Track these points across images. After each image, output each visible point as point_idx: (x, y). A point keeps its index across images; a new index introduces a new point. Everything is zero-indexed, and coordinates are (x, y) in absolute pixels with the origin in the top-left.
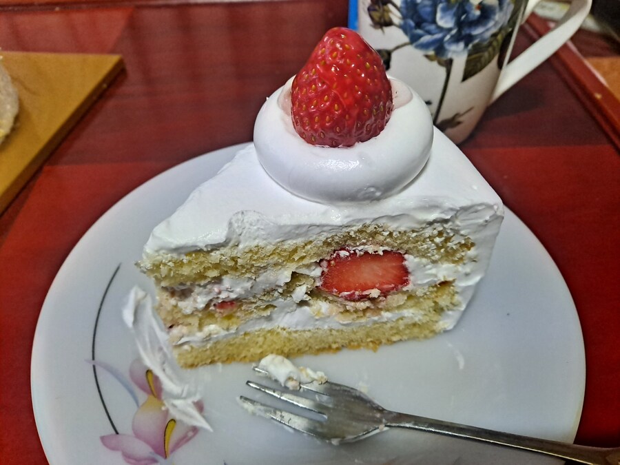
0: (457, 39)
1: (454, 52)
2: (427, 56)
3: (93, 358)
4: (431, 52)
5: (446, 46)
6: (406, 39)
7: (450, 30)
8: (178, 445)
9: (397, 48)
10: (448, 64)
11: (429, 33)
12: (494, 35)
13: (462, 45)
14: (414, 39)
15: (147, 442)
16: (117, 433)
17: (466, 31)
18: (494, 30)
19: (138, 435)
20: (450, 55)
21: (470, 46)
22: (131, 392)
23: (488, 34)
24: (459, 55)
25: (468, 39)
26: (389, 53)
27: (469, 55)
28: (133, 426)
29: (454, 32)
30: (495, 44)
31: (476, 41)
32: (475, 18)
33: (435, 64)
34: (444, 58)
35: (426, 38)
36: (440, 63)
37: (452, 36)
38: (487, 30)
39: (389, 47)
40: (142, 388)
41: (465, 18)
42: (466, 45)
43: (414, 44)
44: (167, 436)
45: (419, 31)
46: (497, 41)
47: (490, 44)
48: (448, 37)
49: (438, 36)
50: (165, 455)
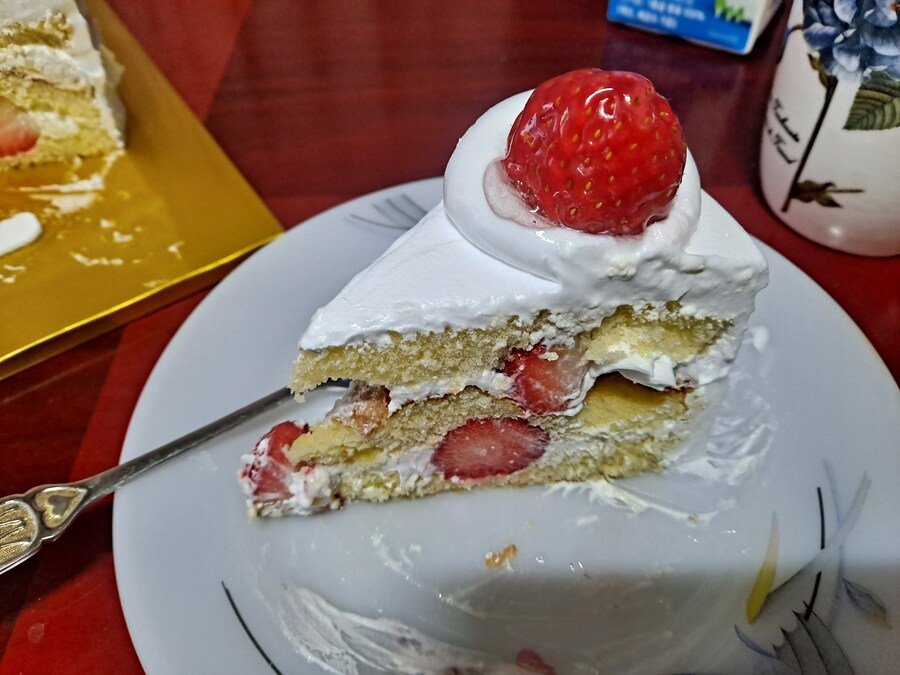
0: (850, 48)
1: (843, 69)
2: (811, 59)
4: (816, 53)
5: (835, 54)
7: (845, 26)
10: (830, 84)
11: (822, 19)
13: (855, 62)
14: (807, 23)
17: (866, 40)
20: (836, 71)
21: (869, 71)
24: (848, 78)
25: (867, 57)
27: (863, 87)
29: (850, 32)
31: (880, 68)
32: (886, 24)
34: (828, 72)
35: (818, 28)
36: (822, 79)
37: (846, 40)
41: (871, 15)
42: (863, 67)
43: (805, 32)
45: (814, 12)
48: (840, 38)
49: (830, 30)
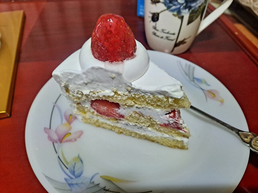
0: (185, 8)
1: (184, 13)
2: (174, 15)
3: (56, 103)
4: (175, 13)
5: (181, 11)
6: (165, 8)
7: (182, 4)
8: (67, 141)
9: (162, 12)
10: (182, 18)
11: (175, 5)
12: (200, 7)
13: (187, 10)
14: (169, 8)
15: (58, 136)
16: (50, 128)
17: (189, 4)
18: (199, 5)
19: (56, 132)
20: (183, 14)
21: (191, 11)
22: (62, 118)
23: (197, 6)
24: (186, 14)
25: (190, 8)
26: (158, 14)
27: (190, 14)
28: (56, 129)
29: (184, 5)
30: (200, 10)
31: (193, 9)
33: (177, 18)
34: (180, 16)
35: (173, 8)
36: (179, 18)
37: (184, 7)
38: (197, 4)
39: (158, 11)
40: (66, 119)
42: (189, 10)
43: (169, 10)
44: (65, 137)
45: (171, 5)
46: (200, 9)
47: (198, 10)
48: (182, 7)
49: (178, 6)
50: (61, 142)
